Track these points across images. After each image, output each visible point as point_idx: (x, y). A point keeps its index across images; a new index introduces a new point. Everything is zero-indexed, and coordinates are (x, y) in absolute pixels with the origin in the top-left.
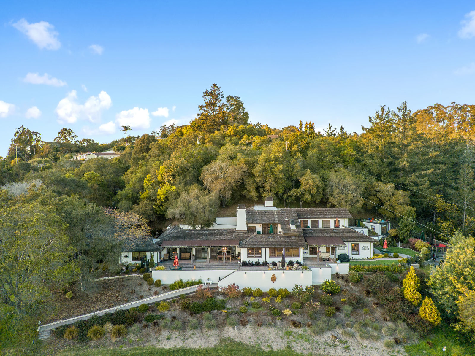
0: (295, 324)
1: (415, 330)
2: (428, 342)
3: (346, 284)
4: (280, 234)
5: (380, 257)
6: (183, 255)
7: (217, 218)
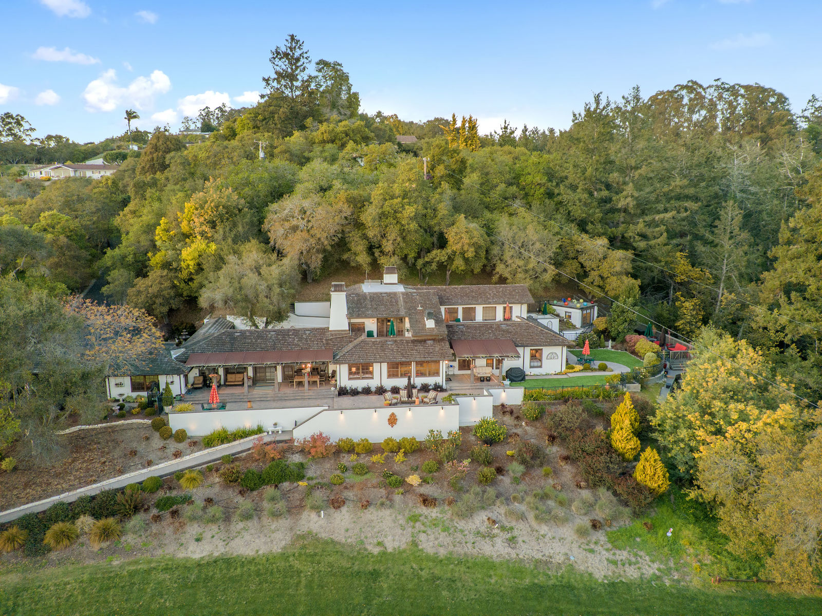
0: (427, 501)
1: (626, 504)
2: (645, 524)
3: (516, 423)
4: (408, 335)
5: (576, 369)
6: (231, 377)
7: (296, 304)
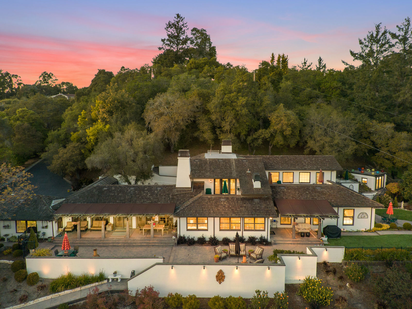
3: (340, 284)
5: (383, 228)
6: (96, 223)
7: (160, 167)
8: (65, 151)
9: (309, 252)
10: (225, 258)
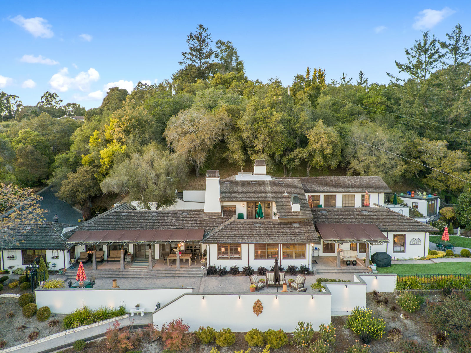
3: (393, 315)
4: (275, 218)
5: (438, 255)
6: (113, 253)
7: (184, 192)
8: (76, 175)
9: (356, 280)
10: (262, 288)
